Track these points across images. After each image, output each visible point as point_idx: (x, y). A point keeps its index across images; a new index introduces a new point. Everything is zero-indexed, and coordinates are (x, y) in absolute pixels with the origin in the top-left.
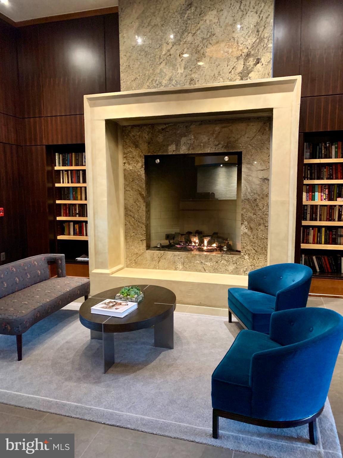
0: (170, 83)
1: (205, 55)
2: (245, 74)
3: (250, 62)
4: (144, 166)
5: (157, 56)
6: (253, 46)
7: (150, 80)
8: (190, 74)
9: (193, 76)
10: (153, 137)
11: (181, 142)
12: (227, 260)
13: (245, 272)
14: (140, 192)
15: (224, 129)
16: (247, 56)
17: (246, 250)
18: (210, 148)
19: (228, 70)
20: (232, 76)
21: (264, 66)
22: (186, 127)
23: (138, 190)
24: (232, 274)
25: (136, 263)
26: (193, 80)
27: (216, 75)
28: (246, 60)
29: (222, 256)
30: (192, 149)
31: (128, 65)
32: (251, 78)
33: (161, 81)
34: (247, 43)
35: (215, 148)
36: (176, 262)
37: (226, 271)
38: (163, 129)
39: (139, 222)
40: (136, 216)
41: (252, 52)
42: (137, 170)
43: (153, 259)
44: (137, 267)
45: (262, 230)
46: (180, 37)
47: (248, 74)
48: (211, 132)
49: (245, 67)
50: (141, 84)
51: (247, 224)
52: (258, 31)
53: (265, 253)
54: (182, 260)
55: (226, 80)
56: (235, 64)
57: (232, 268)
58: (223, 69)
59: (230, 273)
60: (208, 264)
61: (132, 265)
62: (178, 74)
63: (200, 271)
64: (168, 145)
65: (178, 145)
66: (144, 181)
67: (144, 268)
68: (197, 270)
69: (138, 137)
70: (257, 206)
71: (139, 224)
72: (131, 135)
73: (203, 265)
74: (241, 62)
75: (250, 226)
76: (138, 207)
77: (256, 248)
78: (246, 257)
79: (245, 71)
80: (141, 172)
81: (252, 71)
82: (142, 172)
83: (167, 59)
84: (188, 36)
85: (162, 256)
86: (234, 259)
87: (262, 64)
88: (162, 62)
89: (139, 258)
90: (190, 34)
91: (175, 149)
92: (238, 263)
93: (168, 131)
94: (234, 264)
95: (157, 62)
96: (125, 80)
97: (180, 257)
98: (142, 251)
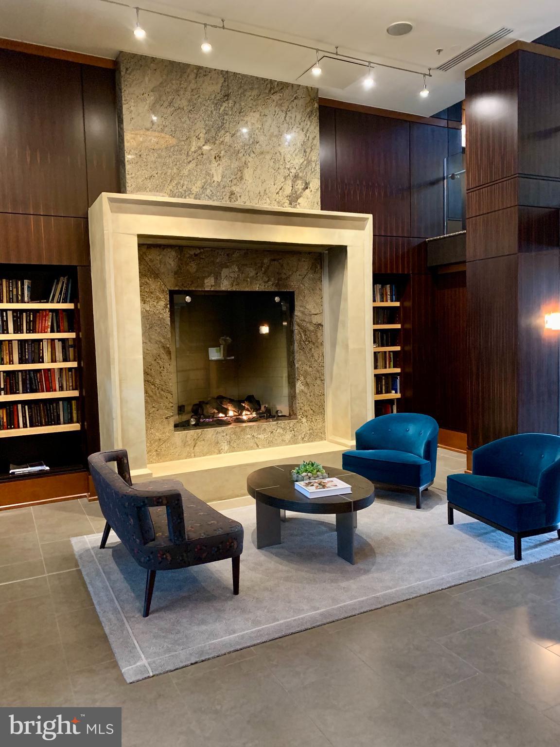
0: (203, 193)
1: (247, 165)
2: (294, 199)
3: (299, 185)
4: (169, 306)
5: (183, 151)
6: (301, 168)
7: (174, 183)
8: (230, 185)
9: (234, 188)
10: (182, 264)
11: (222, 275)
12: (283, 427)
13: (303, 439)
14: (163, 344)
15: (273, 263)
16: (295, 177)
17: (303, 411)
18: (258, 286)
19: (275, 189)
20: (281, 198)
21: (313, 193)
22: (228, 255)
23: (160, 342)
24: (290, 445)
25: (158, 455)
26: (234, 194)
27: (262, 194)
28: (294, 182)
29: (277, 423)
30: (236, 285)
32: (300, 205)
33: (190, 186)
34: (294, 163)
35: (265, 286)
36: (220, 442)
37: (283, 442)
38: (196, 255)
39: (162, 390)
40: (158, 382)
41: (301, 175)
42: (158, 312)
43: (185, 444)
44: (161, 460)
45: (319, 385)
46: (215, 134)
47: (297, 199)
48: (259, 265)
49: (293, 190)
50: (160, 186)
51: (303, 379)
52: (305, 152)
53: (323, 412)
54: (228, 437)
55: (274, 202)
56: (282, 184)
57: (289, 437)
58: (269, 188)
59: (287, 444)
60: (261, 436)
61: (151, 460)
62: (214, 182)
63: (252, 448)
64: (204, 278)
65: (217, 277)
66: (169, 328)
67: (171, 460)
68: (247, 449)
69: (158, 262)
70: (312, 356)
71: (162, 392)
72: (147, 258)
73: (256, 439)
74: (289, 182)
75: (306, 382)
76: (160, 367)
77: (313, 408)
78: (304, 420)
79: (294, 195)
80: (165, 315)
81: (300, 197)
82: (167, 315)
83: (197, 158)
84: (225, 135)
85: (199, 437)
86: (291, 425)
87: (311, 191)
88: (191, 161)
89: (163, 446)
90: (228, 134)
91: (214, 284)
92: (296, 429)
93: (203, 258)
94: (291, 431)
95: (184, 160)
97: (225, 434)
98: (168, 435)
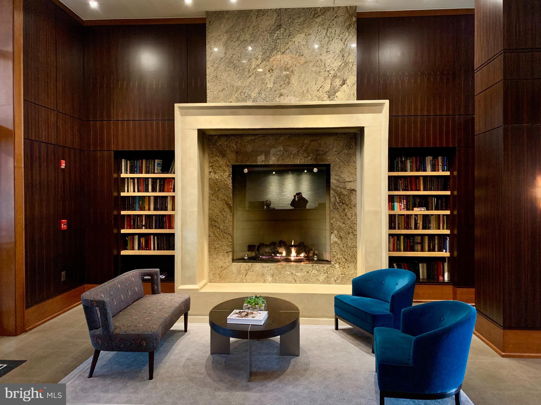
0: (259, 97)
1: (294, 73)
2: (332, 93)
3: (337, 82)
4: (231, 175)
5: (246, 69)
6: (339, 69)
7: (239, 92)
8: (279, 89)
9: (282, 91)
10: (241, 147)
11: (271, 153)
12: (317, 269)
13: (336, 281)
14: (226, 201)
15: (312, 143)
16: (333, 77)
17: (336, 258)
18: (299, 160)
19: (316, 88)
20: (321, 94)
21: (349, 87)
22: (276, 139)
23: (225, 200)
24: (323, 284)
25: (220, 277)
26: (283, 95)
27: (305, 92)
28: (332, 80)
29: (313, 266)
30: (282, 160)
31: (216, 75)
32: (338, 97)
33: (249, 93)
34: (333, 66)
35: (305, 160)
36: (265, 274)
37: (317, 281)
38: (251, 140)
39: (225, 232)
40: (222, 227)
41: (339, 74)
42: (224, 179)
43: (239, 272)
44: (222, 282)
45: (351, 239)
46: (270, 54)
47: (335, 93)
48: (300, 145)
49: (332, 87)
50: (229, 95)
51: (337, 233)
52: (343, 56)
53: (355, 261)
54: (271, 271)
55: (315, 97)
56: (322, 83)
57: (323, 278)
58: (311, 87)
59: (321, 283)
60: (299, 274)
61: (215, 280)
62: (267, 88)
63: (291, 282)
64: (258, 155)
65: (267, 154)
66: (231, 190)
67: (229, 282)
68: (287, 282)
69: (225, 146)
70: (346, 215)
71: (225, 235)
72: (218, 144)
73: (294, 276)
74: (329, 81)
75: (339, 235)
76: (224, 217)
77: (346, 257)
78: (337, 266)
79: (332, 91)
80: (228, 181)
81: (339, 91)
82: (229, 182)
83: (256, 73)
84: (277, 54)
85: (249, 269)
86: (325, 269)
87: (348, 86)
88: (251, 76)
89: (224, 271)
90: (279, 52)
91: (264, 160)
92: (329, 272)
93: (257, 142)
94: (325, 273)
95: (246, 75)
96: (211, 90)
97: (269, 269)
98: (228, 264)
